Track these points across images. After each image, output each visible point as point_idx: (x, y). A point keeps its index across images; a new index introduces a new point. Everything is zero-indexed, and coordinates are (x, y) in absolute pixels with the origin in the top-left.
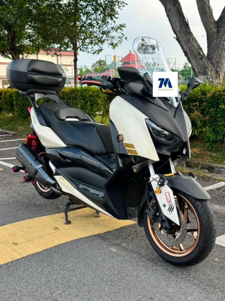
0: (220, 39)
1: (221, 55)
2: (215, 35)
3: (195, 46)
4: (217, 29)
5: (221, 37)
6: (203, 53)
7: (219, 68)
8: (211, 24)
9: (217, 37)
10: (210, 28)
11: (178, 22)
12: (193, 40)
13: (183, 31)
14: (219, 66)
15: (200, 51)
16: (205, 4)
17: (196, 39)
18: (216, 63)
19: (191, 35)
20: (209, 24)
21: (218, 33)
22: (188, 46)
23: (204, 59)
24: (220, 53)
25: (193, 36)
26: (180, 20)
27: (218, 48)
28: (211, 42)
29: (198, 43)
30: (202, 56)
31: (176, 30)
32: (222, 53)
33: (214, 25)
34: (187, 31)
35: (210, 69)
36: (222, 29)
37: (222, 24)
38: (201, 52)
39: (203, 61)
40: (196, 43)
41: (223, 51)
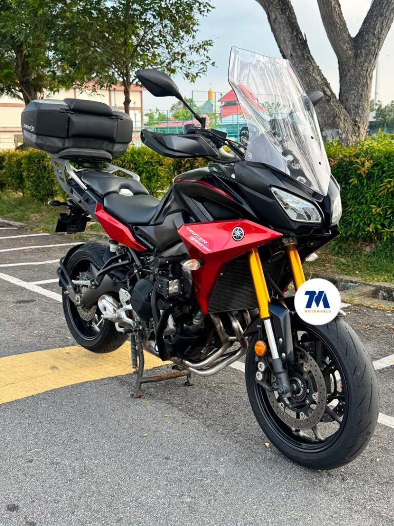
0: (359, 68)
1: (361, 95)
2: (351, 62)
3: (317, 80)
4: (354, 51)
5: (362, 64)
6: (331, 91)
7: (359, 116)
8: (344, 44)
9: (355, 64)
10: (343, 50)
11: (289, 39)
12: (313, 69)
13: (297, 56)
14: (359, 113)
15: (326, 89)
16: (332, 10)
17: (320, 68)
18: (354, 107)
19: (311, 62)
20: (340, 43)
21: (356, 58)
22: (306, 80)
23: (333, 103)
24: (360, 91)
25: (315, 63)
26: (292, 37)
27: (357, 83)
28: (345, 73)
29: (322, 75)
30: (330, 96)
31: (286, 54)
32: (364, 91)
33: (349, 44)
34: (303, 56)
35: (342, 118)
36: (362, 50)
37: (362, 43)
38: (328, 90)
39: (330, 105)
40: (319, 75)
41: (365, 89)
